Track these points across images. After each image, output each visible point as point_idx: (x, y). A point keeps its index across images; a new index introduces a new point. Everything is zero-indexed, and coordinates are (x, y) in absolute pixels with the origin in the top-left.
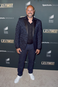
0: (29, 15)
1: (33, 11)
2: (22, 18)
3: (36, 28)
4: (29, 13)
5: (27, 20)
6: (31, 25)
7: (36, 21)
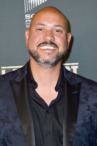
1: (63, 35)
2: (10, 73)
5: (31, 89)
6: (50, 111)
7: (76, 92)
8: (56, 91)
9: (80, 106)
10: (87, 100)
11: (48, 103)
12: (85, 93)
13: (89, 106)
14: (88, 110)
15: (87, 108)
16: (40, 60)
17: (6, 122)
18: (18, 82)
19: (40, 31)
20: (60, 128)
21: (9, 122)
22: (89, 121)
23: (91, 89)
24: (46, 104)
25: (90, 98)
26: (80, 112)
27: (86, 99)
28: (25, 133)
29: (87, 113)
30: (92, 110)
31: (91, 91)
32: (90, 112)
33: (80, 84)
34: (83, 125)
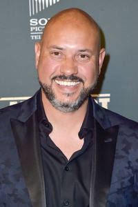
0: (55, 90)
3: (113, 198)
4: (63, 77)
5: (42, 133)
6: (70, 168)
7: (110, 140)
8: (81, 138)
9: (116, 161)
10: (128, 153)
11: (69, 156)
12: (124, 141)
13: (129, 162)
14: (128, 168)
15: (127, 165)
16: (55, 101)
17: (4, 182)
18: (22, 123)
19: (57, 56)
20: (85, 194)
21: (8, 183)
22: (129, 184)
23: (134, 135)
24: (64, 158)
25: (132, 149)
26: (115, 172)
27: (126, 150)
28: (33, 200)
29: (126, 172)
30: (135, 168)
31: (134, 138)
32: (130, 171)
33: (117, 127)
34: (119, 191)
